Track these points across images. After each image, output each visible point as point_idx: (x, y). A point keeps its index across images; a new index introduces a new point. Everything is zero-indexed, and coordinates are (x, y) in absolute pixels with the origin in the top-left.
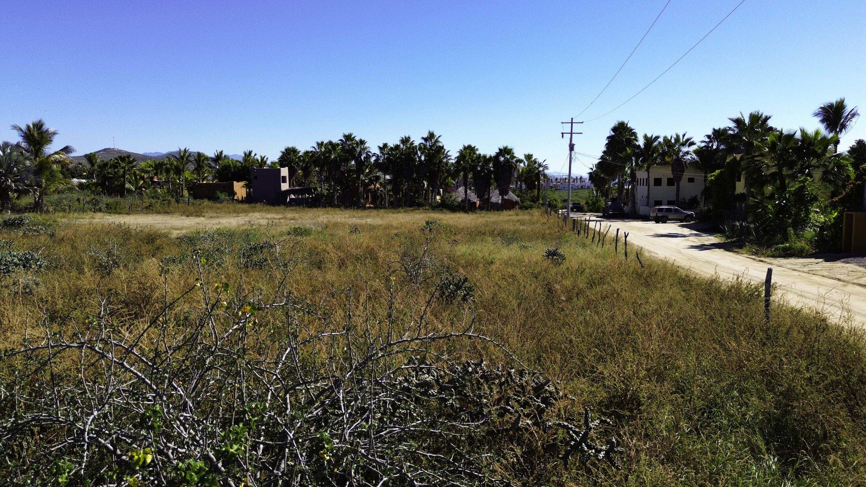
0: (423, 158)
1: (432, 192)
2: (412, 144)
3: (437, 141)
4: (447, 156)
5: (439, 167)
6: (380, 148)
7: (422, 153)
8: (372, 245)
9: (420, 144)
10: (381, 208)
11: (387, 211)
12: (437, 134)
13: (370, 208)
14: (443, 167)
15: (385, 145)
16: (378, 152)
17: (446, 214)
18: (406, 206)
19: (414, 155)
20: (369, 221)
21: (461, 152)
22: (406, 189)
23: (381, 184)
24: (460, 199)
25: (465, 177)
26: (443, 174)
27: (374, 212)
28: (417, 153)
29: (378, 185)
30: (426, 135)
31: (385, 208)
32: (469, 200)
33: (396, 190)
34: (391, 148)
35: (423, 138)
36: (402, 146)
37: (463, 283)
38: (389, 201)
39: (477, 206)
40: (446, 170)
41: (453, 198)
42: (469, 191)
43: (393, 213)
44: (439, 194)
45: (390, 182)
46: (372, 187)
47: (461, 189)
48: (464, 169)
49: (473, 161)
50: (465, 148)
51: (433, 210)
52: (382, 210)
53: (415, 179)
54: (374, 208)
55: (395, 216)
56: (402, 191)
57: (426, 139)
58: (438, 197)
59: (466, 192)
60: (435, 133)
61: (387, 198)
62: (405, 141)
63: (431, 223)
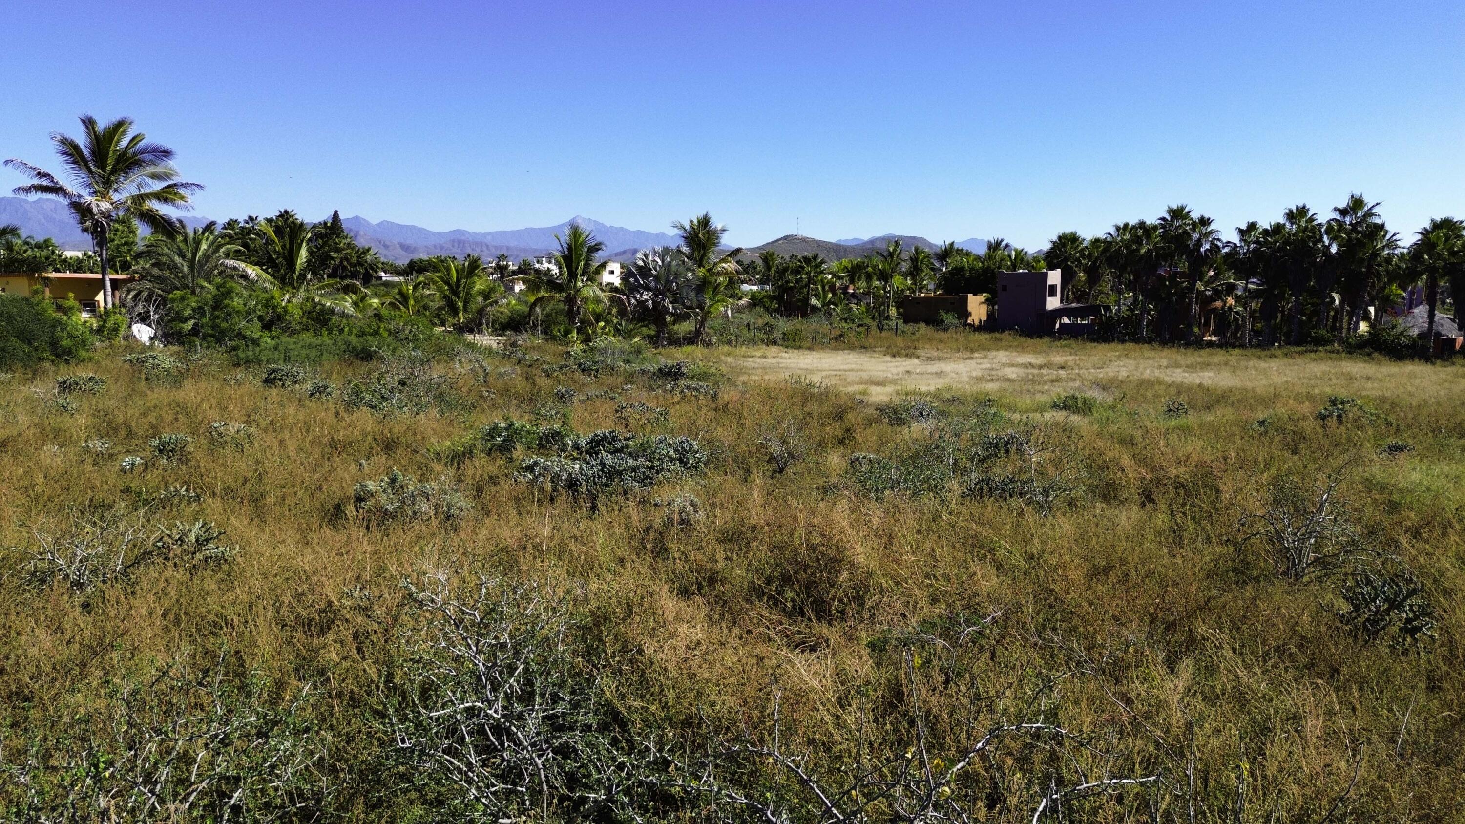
0: (1334, 249)
1: (1351, 315)
2: (1312, 220)
3: (1369, 214)
4: (1392, 244)
5: (1370, 267)
6: (1241, 231)
7: (1332, 240)
9: (1329, 222)
10: (1234, 346)
11: (1246, 352)
12: (1369, 201)
13: (1210, 344)
14: (1379, 265)
15: (1252, 226)
16: (1235, 239)
17: (1379, 363)
18: (1288, 343)
19: (1315, 243)
20: (1208, 378)
21: (1425, 233)
22: (1290, 309)
23: (1238, 299)
24: (1415, 332)
25: (1432, 286)
26: (1379, 280)
28: (1321, 240)
29: (1230, 301)
30: (1343, 204)
31: (1242, 346)
32: (1438, 334)
33: (1267, 313)
34: (1266, 231)
35: (1336, 209)
36: (1288, 225)
38: (1252, 330)
39: (1457, 347)
40: (1388, 272)
41: (1400, 329)
42: (1438, 315)
43: (1260, 357)
44: (1366, 317)
45: (1254, 295)
46: (1219, 304)
47: (1421, 311)
48: (1432, 270)
49: (1453, 253)
50: (1437, 226)
51: (1350, 353)
52: (1237, 351)
53: (1312, 292)
54: (1221, 345)
55: (1263, 365)
56: (1283, 312)
57: (1343, 212)
58: (1363, 327)
59: (1431, 315)
60: (1366, 199)
61: (1249, 325)
62: (1297, 214)
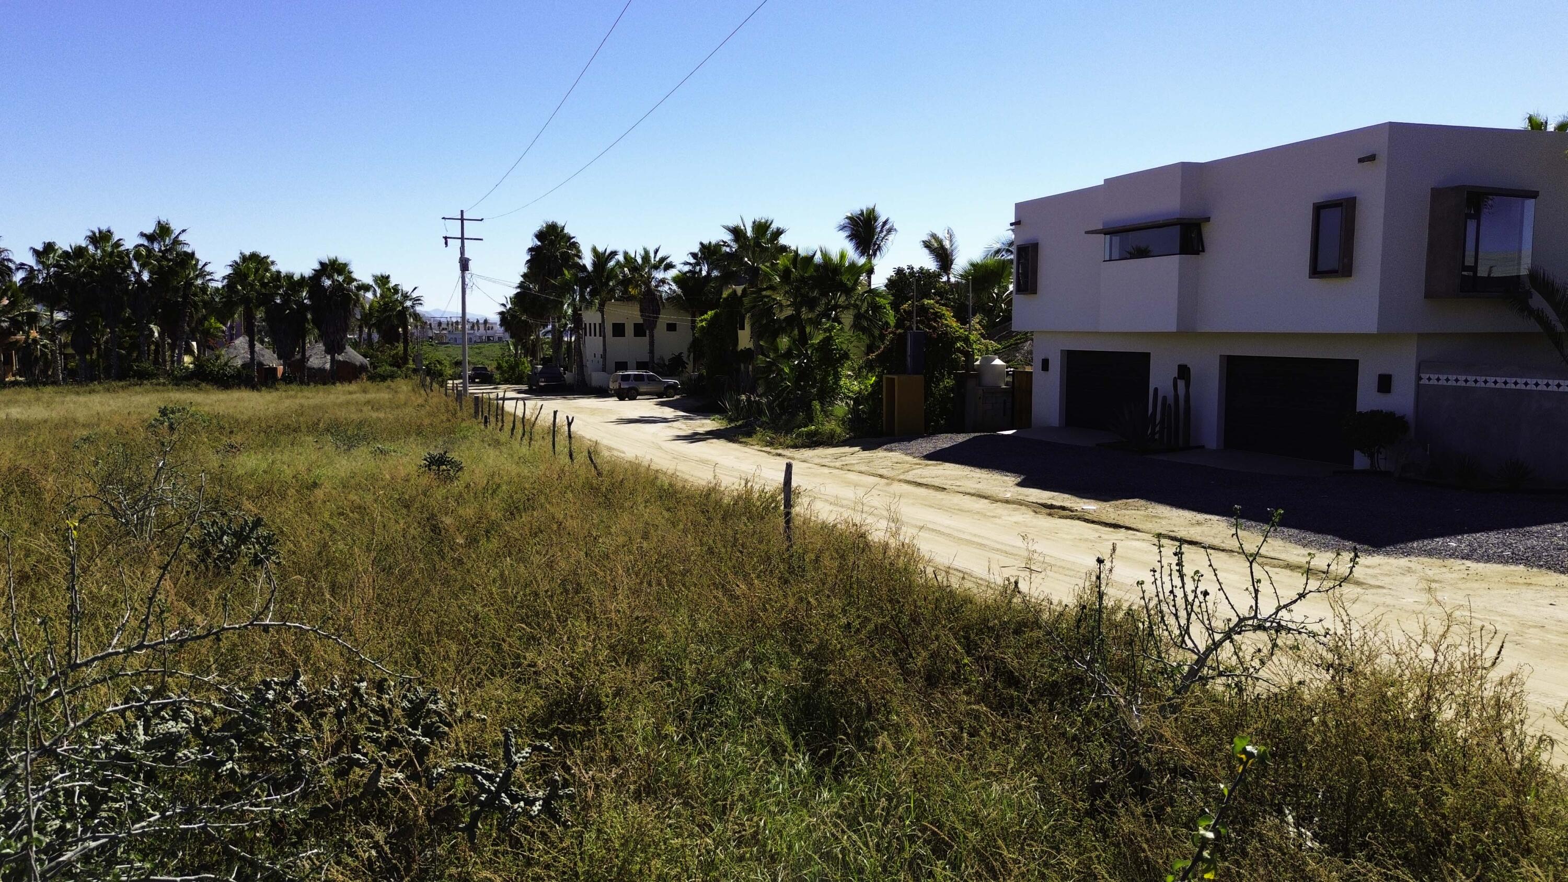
0: (146, 276)
1: (172, 347)
2: (117, 244)
3: (176, 242)
4: (202, 274)
5: (185, 297)
6: (36, 252)
7: (143, 266)
8: (24, 463)
9: (136, 246)
10: (45, 384)
11: (60, 389)
12: (176, 227)
13: (15, 384)
14: (195, 295)
15: (49, 247)
16: (31, 261)
17: (207, 392)
18: (108, 377)
19: (124, 270)
20: (15, 412)
21: (235, 266)
22: (106, 342)
23: (42, 331)
24: (239, 363)
25: (249, 318)
26: (197, 311)
27: (29, 393)
28: (130, 266)
29: (34, 334)
30: (150, 229)
31: (55, 383)
32: (261, 364)
33: (82, 343)
34: (66, 253)
35: (142, 235)
36: (91, 249)
37: (251, 530)
38: (65, 368)
39: (279, 375)
40: (203, 301)
41: (223, 360)
42: (258, 346)
43: (78, 393)
44: (189, 351)
45: (65, 325)
46: (20, 337)
47: (241, 342)
48: (246, 300)
49: (264, 285)
50: (246, 259)
51: (177, 385)
52: (49, 389)
53: (127, 323)
54: (28, 384)
55: (82, 399)
56: (98, 346)
57: (151, 238)
58: (187, 359)
59: (252, 346)
60: (173, 226)
61: (60, 361)
62: (100, 238)
63: (173, 412)
